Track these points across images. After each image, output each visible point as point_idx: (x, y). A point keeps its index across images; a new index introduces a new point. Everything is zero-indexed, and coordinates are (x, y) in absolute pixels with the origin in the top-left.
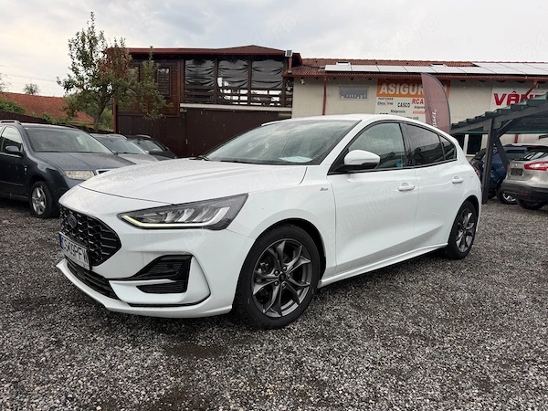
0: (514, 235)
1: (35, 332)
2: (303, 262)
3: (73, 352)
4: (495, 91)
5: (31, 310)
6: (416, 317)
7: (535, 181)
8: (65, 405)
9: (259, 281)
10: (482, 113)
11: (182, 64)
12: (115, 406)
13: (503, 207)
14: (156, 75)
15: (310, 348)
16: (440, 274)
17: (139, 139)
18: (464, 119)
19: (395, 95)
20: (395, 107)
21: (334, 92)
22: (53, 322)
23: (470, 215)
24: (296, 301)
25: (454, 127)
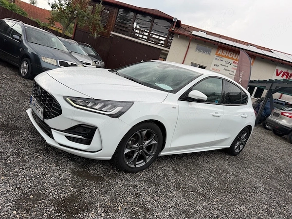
0: (265, 149)
1: (7, 145)
2: (153, 142)
3: (24, 161)
4: (278, 68)
5: (8, 131)
6: (204, 183)
7: (284, 122)
8: (15, 190)
9: (128, 147)
10: (267, 79)
11: (117, 10)
12: (40, 197)
13: (264, 130)
14: (102, 13)
15: (146, 188)
16: (222, 162)
17: (85, 45)
18: (257, 79)
19: (225, 57)
20: (223, 63)
21: (193, 46)
22: (18, 141)
23: (245, 134)
24: (145, 161)
25: (251, 82)
